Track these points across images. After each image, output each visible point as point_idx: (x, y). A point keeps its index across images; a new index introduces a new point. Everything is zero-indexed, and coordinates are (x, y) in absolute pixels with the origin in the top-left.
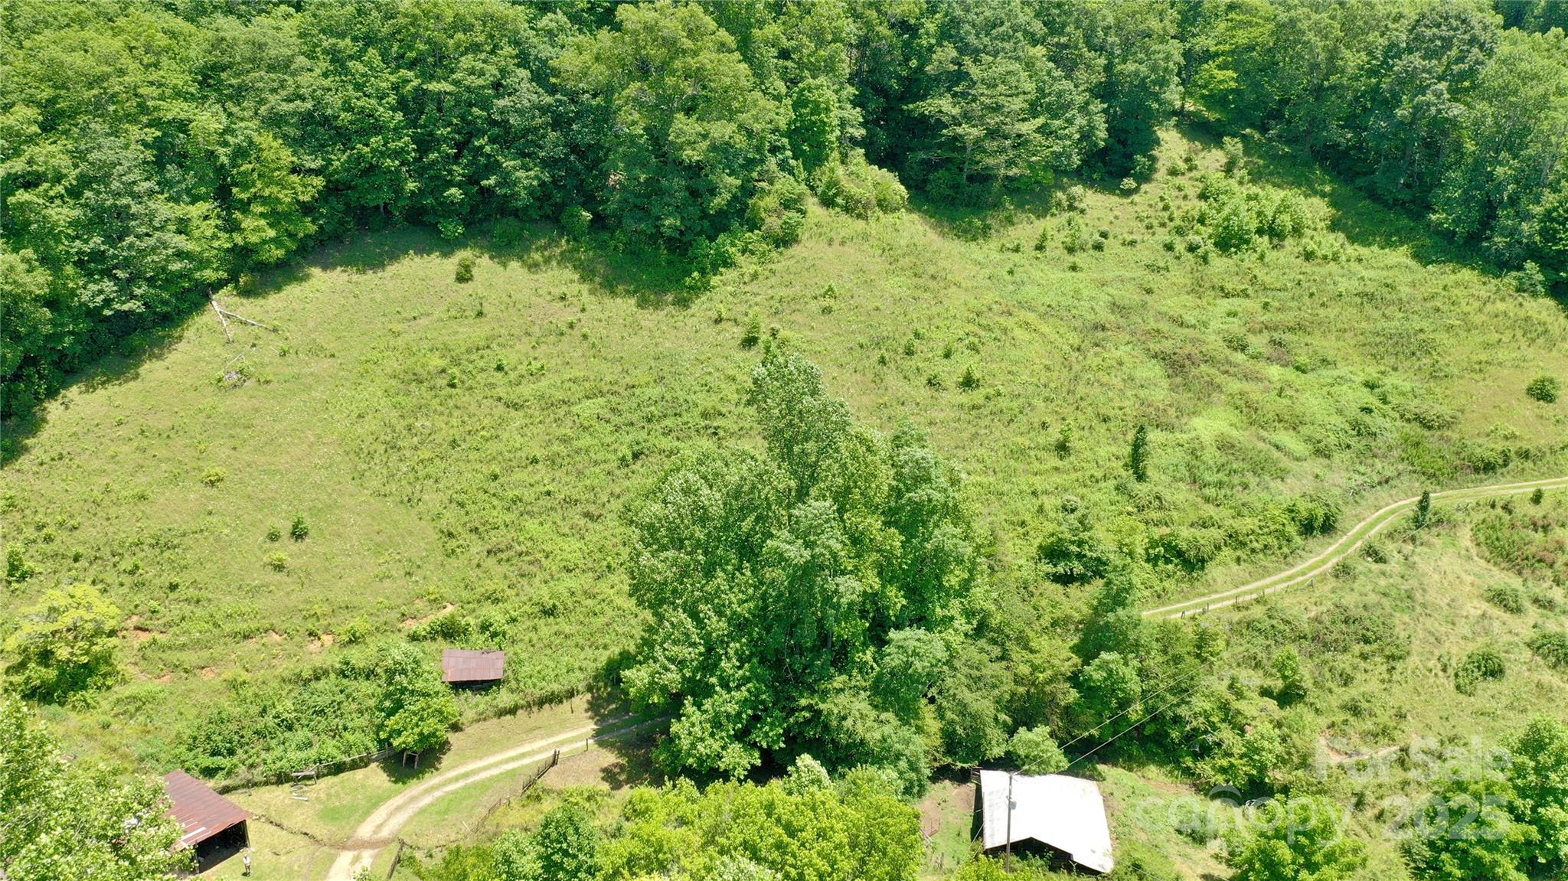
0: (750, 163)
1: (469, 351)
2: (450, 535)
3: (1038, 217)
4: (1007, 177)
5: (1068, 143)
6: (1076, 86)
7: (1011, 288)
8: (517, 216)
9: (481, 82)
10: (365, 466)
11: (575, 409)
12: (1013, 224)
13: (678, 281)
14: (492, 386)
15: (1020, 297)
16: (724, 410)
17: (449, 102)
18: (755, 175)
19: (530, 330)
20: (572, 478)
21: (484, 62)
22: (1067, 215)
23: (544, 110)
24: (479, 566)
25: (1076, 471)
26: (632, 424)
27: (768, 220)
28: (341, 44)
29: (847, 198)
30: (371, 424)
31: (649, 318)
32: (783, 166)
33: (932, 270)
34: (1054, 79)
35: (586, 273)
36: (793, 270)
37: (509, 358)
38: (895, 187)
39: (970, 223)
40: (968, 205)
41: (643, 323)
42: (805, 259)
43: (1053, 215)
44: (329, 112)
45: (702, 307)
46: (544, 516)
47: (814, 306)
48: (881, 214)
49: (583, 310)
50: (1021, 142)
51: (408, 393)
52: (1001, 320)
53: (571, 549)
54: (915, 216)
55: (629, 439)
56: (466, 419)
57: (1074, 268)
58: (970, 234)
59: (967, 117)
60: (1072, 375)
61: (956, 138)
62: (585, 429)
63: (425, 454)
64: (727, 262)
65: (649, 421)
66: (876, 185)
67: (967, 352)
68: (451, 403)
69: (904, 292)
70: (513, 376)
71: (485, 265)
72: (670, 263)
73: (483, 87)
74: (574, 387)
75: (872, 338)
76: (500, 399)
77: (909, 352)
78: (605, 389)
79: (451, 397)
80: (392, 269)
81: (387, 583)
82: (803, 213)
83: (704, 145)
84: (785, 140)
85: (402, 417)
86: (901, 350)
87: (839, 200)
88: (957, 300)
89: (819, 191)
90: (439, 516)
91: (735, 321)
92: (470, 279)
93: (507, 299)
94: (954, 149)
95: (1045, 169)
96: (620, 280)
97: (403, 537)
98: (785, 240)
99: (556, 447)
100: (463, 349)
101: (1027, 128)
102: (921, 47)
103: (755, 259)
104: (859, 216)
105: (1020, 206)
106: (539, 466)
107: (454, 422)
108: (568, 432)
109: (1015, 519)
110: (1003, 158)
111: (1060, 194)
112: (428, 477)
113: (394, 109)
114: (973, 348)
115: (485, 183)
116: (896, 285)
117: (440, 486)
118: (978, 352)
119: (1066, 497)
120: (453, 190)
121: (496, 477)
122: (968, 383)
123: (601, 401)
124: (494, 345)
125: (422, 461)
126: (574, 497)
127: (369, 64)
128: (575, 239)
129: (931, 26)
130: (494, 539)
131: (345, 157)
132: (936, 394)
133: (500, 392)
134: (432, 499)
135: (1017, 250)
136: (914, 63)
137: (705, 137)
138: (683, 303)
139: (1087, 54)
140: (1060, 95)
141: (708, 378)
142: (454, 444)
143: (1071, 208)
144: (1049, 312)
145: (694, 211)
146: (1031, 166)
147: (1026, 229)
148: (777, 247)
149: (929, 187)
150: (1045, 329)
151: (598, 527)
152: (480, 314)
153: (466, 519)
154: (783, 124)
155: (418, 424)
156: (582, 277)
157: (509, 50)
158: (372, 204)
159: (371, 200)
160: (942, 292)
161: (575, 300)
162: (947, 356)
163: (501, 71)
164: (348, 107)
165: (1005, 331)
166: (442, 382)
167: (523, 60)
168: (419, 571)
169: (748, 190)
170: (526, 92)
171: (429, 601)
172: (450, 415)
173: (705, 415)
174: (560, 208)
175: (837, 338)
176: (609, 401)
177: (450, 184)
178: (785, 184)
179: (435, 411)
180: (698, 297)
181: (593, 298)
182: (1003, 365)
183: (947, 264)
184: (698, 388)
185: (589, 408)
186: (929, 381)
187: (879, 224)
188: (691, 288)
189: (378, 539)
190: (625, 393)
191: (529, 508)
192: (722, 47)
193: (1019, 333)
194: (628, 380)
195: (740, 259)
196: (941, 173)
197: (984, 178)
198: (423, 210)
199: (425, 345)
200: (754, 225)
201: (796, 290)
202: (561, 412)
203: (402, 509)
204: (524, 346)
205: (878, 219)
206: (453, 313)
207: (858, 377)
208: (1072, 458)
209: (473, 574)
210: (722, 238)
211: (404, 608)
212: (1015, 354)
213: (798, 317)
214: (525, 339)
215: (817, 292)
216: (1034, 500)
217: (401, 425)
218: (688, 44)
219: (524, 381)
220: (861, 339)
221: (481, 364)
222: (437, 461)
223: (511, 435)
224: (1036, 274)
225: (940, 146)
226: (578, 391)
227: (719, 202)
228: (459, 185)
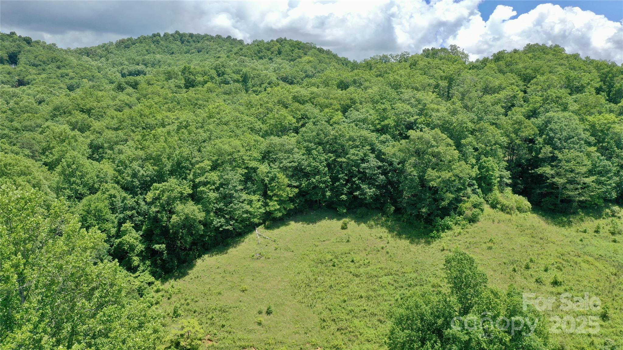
0: (459, 190)
1: (342, 254)
2: (324, 321)
3: (596, 219)
4: (580, 201)
5: (609, 187)
6: (613, 164)
7: (581, 246)
8: (367, 207)
9: (356, 158)
10: (297, 291)
11: (380, 279)
12: (583, 221)
13: (427, 234)
14: (349, 267)
15: (585, 251)
16: (441, 285)
17: (344, 165)
18: (461, 194)
19: (366, 249)
20: (375, 305)
21: (359, 151)
22: (611, 219)
23: (379, 168)
24: (333, 334)
25: (612, 328)
26: (402, 287)
27: (466, 212)
28: (310, 145)
29: (503, 206)
30: (302, 277)
31: (414, 248)
32: (474, 192)
33: (541, 236)
34: (601, 160)
35: (391, 230)
36: (476, 232)
37: (357, 258)
38: (525, 202)
39: (562, 220)
40: (561, 212)
41: (411, 249)
42: (482, 228)
43: (604, 218)
44: (303, 167)
45: (436, 245)
46: (362, 319)
47: (484, 246)
48: (518, 213)
49: (388, 243)
50: (585, 186)
51: (317, 267)
52: (574, 258)
53: (370, 333)
54: (535, 215)
55: (400, 292)
56: (337, 278)
57: (615, 241)
58: (562, 224)
59: (558, 174)
60: (611, 285)
61: (553, 183)
62: (383, 287)
63: (320, 289)
64: (449, 228)
65: (409, 286)
66: (516, 201)
67: (556, 270)
68: (332, 272)
69: (526, 243)
70: (357, 264)
71: (352, 224)
72: (425, 228)
73: (357, 160)
74: (381, 271)
75: (510, 261)
76: (351, 272)
77: (527, 268)
78: (393, 273)
79: (332, 270)
80: (318, 224)
81: (297, 335)
82: (482, 210)
83: (438, 180)
84: (474, 181)
85: (314, 275)
86: (523, 266)
87: (499, 206)
88: (552, 249)
89: (490, 202)
90: (321, 313)
91: (450, 250)
92: (346, 228)
93: (359, 237)
94: (553, 188)
95: (599, 198)
96: (404, 233)
97: (306, 319)
98: (473, 220)
99: (371, 293)
100: (340, 253)
101: (589, 180)
102: (537, 147)
103: (460, 227)
104: (508, 213)
105: (587, 214)
106: (363, 299)
107: (332, 279)
108: (376, 287)
109: (579, 346)
110: (577, 192)
111: (607, 210)
112: (319, 298)
113: (325, 167)
114: (559, 268)
115: (355, 194)
116: (523, 240)
117: (323, 302)
118: (561, 270)
119: (607, 339)
120: (343, 196)
121: (345, 301)
122: (555, 283)
123: (391, 277)
124: (352, 253)
125: (318, 292)
126: (375, 313)
127: (318, 151)
128: (388, 217)
129: (540, 140)
130: (341, 324)
131: (306, 183)
132: (540, 286)
133: (352, 270)
134: (319, 306)
135: (585, 232)
136: (534, 154)
137: (440, 177)
138: (428, 243)
139: (617, 151)
140: (604, 166)
141: (436, 272)
142: (331, 287)
143: (613, 216)
144: (600, 258)
145: (434, 207)
146: (591, 196)
147: (590, 223)
148: (470, 222)
149: (542, 204)
150: (597, 264)
151: (383, 326)
152: (348, 241)
153: (331, 315)
154: (474, 175)
155: (319, 278)
156: (389, 231)
157: (368, 147)
158: (314, 200)
159: (314, 198)
160: (545, 245)
161: (385, 239)
162: (546, 270)
163: (364, 154)
164: (309, 165)
165: (576, 263)
166: (330, 264)
167: (373, 151)
168: (310, 333)
169: (458, 200)
170: (373, 161)
171: (312, 345)
172: (331, 276)
173: (433, 286)
174: (383, 204)
175: (494, 259)
176: (394, 278)
177: (342, 194)
178: (474, 198)
179: (326, 275)
180: (435, 241)
181: (392, 239)
182: (574, 277)
183: (549, 235)
184: (431, 276)
185: (385, 280)
186: (537, 281)
187: (517, 217)
188: (432, 237)
189: (297, 318)
190: (401, 275)
191: (356, 315)
192: (448, 145)
193: (583, 264)
194: (403, 270)
195: (454, 227)
196: (547, 198)
197: (568, 201)
198: (333, 203)
199: (326, 251)
200: (460, 214)
201: (477, 239)
202: (374, 280)
203: (307, 309)
204: (363, 254)
205: (517, 215)
206: (338, 240)
207: (502, 276)
208: (610, 322)
209: (330, 337)
210: (447, 218)
211: (302, 346)
212: (580, 273)
213: (477, 250)
214: (364, 252)
215: (486, 241)
216: (589, 339)
217: (312, 278)
218: (434, 143)
219: (361, 267)
220: (504, 260)
221: (346, 259)
222: (324, 293)
223: (353, 287)
224: (594, 242)
225: (547, 187)
226: (382, 273)
227: (444, 203)
228: (346, 194)
